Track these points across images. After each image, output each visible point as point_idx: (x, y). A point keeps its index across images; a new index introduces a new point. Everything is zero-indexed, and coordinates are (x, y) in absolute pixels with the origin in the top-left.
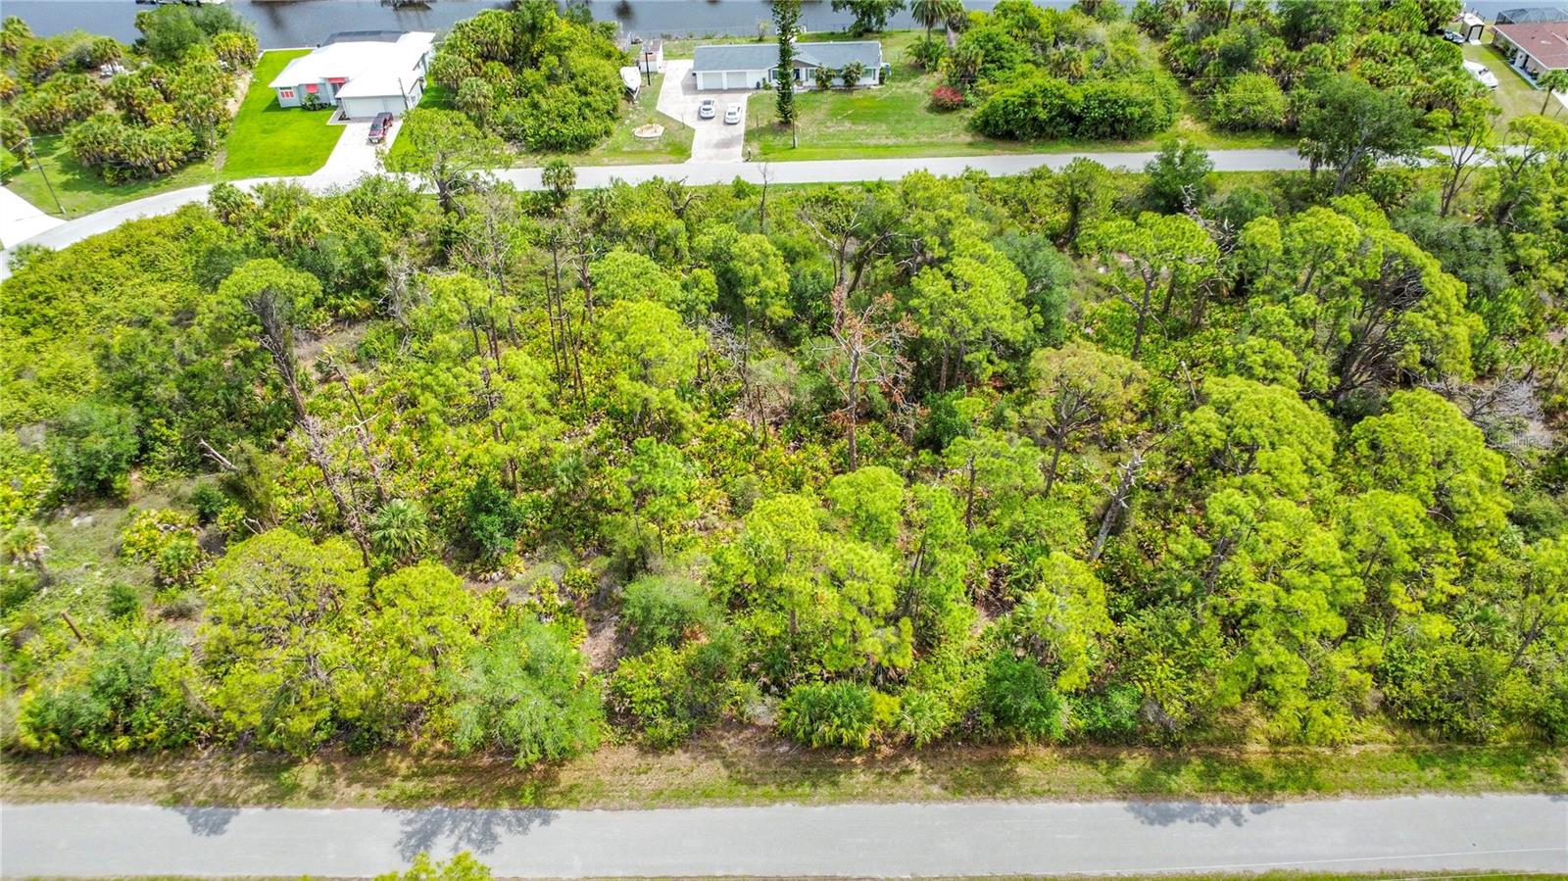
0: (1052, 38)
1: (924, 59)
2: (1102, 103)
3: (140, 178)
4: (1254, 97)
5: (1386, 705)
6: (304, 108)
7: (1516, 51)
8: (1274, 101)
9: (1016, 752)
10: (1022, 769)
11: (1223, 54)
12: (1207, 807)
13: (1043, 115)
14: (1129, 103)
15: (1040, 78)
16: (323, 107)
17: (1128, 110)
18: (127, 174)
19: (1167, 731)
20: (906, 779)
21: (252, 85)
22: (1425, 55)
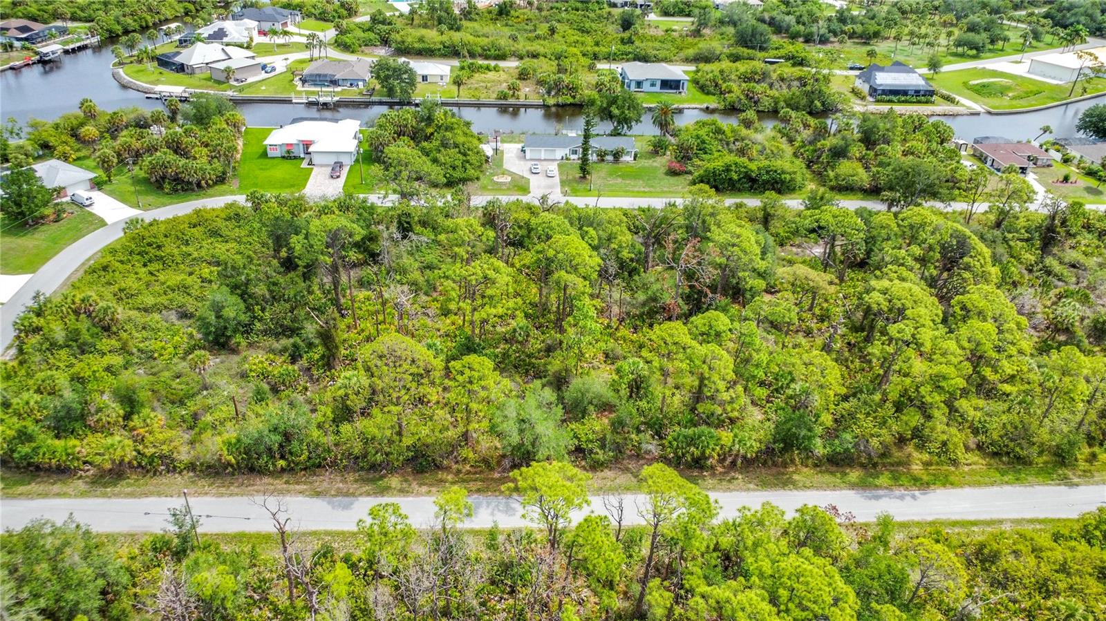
0: (732, 139)
1: (658, 148)
2: (768, 172)
3: (186, 190)
4: (851, 172)
5: (980, 447)
6: (283, 157)
7: (986, 158)
8: (863, 177)
9: (791, 469)
10: (796, 477)
11: (830, 150)
12: (897, 493)
13: (735, 177)
14: (783, 172)
15: (730, 158)
16: (295, 158)
17: (783, 176)
18: (179, 187)
19: (870, 457)
20: (735, 482)
21: (244, 145)
22: (940, 155)
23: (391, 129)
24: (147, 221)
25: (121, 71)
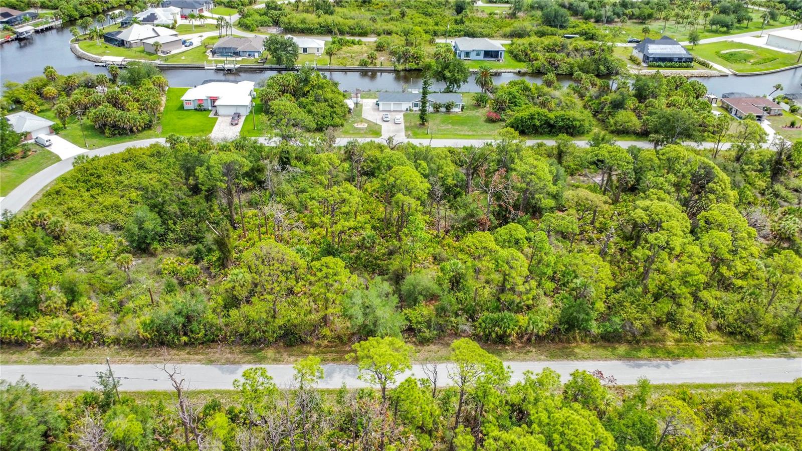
0: (536, 95)
1: (480, 102)
2: (563, 120)
3: (122, 134)
4: (627, 119)
5: (719, 328)
6: (196, 110)
7: (731, 109)
8: (635, 123)
9: (573, 345)
10: (577, 350)
11: (611, 103)
12: (654, 362)
13: (538, 123)
14: (575, 120)
15: (534, 109)
16: (205, 110)
17: (574, 123)
18: (116, 132)
19: (634, 335)
20: (530, 354)
21: (167, 100)
22: (695, 106)
23: (277, 88)
24: (91, 157)
25: (77, 46)
